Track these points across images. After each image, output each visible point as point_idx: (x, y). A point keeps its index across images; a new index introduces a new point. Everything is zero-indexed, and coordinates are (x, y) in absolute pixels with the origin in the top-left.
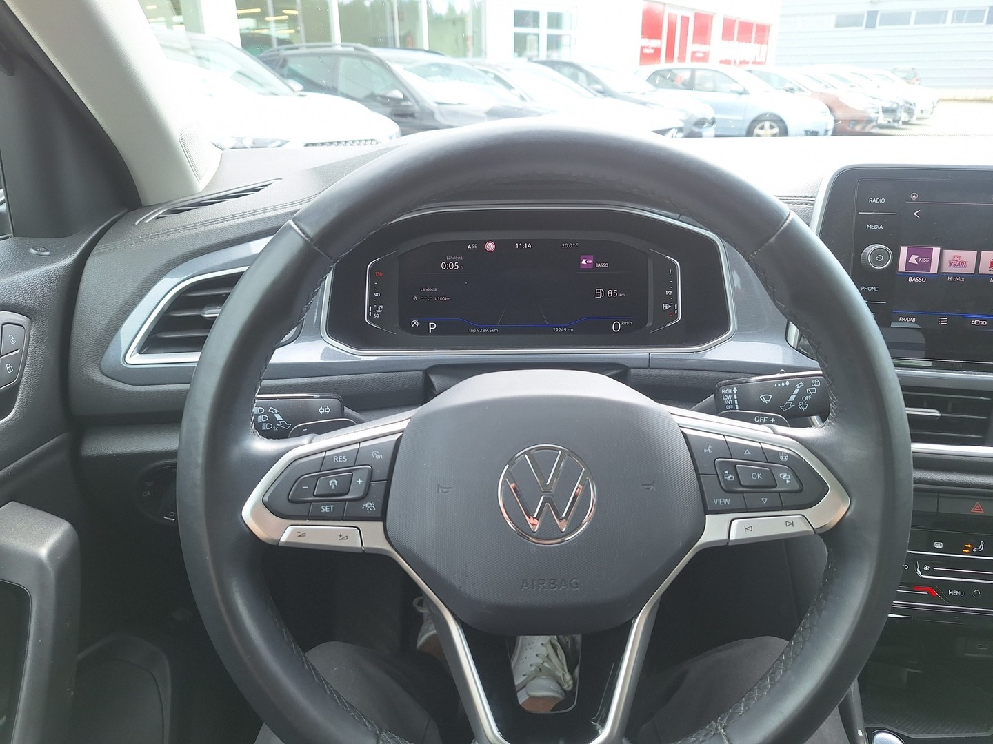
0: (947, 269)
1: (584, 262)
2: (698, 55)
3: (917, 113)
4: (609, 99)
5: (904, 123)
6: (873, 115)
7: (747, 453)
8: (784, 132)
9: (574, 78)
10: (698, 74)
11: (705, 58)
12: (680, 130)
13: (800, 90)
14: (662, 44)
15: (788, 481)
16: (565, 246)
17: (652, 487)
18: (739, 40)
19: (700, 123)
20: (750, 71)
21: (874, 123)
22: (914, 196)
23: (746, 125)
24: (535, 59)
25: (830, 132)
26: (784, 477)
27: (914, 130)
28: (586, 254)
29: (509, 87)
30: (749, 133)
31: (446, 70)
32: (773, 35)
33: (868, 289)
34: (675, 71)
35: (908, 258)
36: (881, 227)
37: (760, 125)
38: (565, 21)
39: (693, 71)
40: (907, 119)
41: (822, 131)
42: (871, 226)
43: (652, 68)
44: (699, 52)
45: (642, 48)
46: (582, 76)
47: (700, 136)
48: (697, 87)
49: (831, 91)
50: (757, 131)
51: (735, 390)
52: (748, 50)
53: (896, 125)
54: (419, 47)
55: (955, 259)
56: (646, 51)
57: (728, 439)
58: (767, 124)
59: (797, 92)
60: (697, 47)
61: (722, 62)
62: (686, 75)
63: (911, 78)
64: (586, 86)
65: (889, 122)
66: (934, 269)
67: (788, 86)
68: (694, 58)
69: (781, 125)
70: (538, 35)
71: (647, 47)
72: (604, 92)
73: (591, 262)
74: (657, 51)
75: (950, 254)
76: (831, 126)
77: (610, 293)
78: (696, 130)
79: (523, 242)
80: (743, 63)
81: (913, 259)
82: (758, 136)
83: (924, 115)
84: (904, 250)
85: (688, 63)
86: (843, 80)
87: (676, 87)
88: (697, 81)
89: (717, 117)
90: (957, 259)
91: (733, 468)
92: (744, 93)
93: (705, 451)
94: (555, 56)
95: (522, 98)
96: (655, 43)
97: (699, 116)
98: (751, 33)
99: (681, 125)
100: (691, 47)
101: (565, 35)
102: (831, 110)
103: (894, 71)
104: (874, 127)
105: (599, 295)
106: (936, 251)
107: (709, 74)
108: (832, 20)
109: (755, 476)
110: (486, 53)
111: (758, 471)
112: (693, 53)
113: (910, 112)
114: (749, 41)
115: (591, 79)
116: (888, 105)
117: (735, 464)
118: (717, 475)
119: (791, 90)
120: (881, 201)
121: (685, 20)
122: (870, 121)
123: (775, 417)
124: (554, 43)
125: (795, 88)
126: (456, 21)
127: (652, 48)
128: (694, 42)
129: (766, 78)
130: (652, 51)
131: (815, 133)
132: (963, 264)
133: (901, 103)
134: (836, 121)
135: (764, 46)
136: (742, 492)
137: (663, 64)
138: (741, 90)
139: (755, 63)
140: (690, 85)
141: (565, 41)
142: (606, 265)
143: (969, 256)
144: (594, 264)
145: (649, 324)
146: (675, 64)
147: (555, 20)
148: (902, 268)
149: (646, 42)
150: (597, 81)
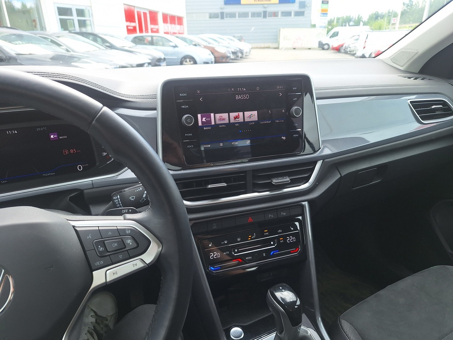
0: (218, 122)
1: (52, 137)
2: (154, 30)
3: (245, 54)
4: (114, 50)
5: (241, 57)
6: (229, 55)
7: (110, 233)
8: (195, 63)
9: (95, 40)
10: (154, 38)
11: (157, 31)
12: (149, 64)
13: (199, 45)
14: (136, 24)
15: (131, 244)
16: (38, 129)
17: (52, 269)
18: (171, 23)
19: (159, 60)
20: (177, 37)
21: (229, 58)
22: (198, 92)
23: (179, 61)
24: (73, 31)
25: (214, 62)
26: (128, 242)
27: (245, 60)
28: (53, 133)
29: (59, 45)
30: (181, 63)
31: (20, 37)
32: (185, 21)
33: (188, 135)
34: (145, 37)
35: (202, 119)
36: (188, 107)
37: (185, 60)
38: (86, 13)
39: (152, 37)
40: (241, 56)
41: (210, 62)
42: (183, 107)
43: (133, 36)
44: (155, 29)
45: (127, 27)
46: (99, 40)
47: (160, 65)
48: (155, 44)
49: (211, 45)
50: (184, 63)
51: (119, 196)
52: (176, 28)
53: (237, 58)
54: (5, 25)
55: (220, 117)
56: (129, 28)
57: (100, 228)
58: (188, 60)
59: (198, 46)
60: (153, 26)
61: (165, 33)
62: (150, 39)
63: (240, 39)
64: (101, 44)
65: (235, 57)
66: (213, 123)
67: (194, 43)
68: (152, 31)
69: (194, 60)
70: (73, 20)
71: (130, 26)
72: (112, 47)
73: (56, 136)
74: (135, 28)
75: (218, 116)
76: (213, 60)
77: (72, 151)
78: (158, 63)
79: (11, 130)
80: (174, 33)
81: (204, 120)
82: (185, 65)
83: (247, 54)
84: (199, 116)
85: (150, 34)
86: (215, 40)
87: (145, 44)
88: (155, 41)
89: (166, 57)
90: (221, 117)
91: (103, 244)
92: (175, 47)
93: (88, 237)
94: (84, 30)
95: (67, 51)
96: (133, 24)
97: (158, 57)
98: (175, 21)
99: (149, 61)
100: (150, 26)
101: (88, 20)
102: (212, 53)
103: (234, 37)
104: (230, 60)
105: (65, 153)
106: (212, 115)
107: (160, 38)
108: (208, 16)
109: (114, 245)
110: (45, 28)
111: (115, 242)
112: (152, 29)
113: (242, 53)
114: (175, 24)
115: (104, 41)
116: (233, 51)
117: (103, 242)
118: (95, 249)
119: (195, 45)
120: (185, 95)
121: (145, 14)
122: (228, 57)
123: (131, 209)
124: (82, 24)
125: (197, 45)
126: (25, 11)
127: (132, 26)
128: (151, 24)
129: (184, 40)
130: (132, 28)
131: (207, 63)
132: (224, 119)
133: (238, 50)
134: (215, 58)
135: (182, 26)
136: (109, 255)
137: (138, 34)
138: (174, 45)
139: (179, 33)
140: (152, 43)
141: (88, 22)
142: (66, 137)
143: (225, 115)
144: (58, 137)
145: (98, 164)
146: (144, 34)
147: (80, 13)
148: (200, 124)
149: (128, 24)
150: (107, 42)
